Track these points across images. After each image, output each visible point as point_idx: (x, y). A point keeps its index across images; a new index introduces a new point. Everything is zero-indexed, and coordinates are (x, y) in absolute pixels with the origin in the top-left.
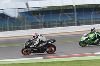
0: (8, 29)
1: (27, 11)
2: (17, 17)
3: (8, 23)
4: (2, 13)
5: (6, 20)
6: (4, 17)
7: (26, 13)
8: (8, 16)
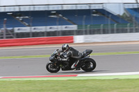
0: (110, 31)
1: (136, 6)
2: (121, 14)
3: (109, 23)
4: (101, 8)
5: (106, 18)
6: (104, 14)
7: (135, 9)
8: (109, 13)
